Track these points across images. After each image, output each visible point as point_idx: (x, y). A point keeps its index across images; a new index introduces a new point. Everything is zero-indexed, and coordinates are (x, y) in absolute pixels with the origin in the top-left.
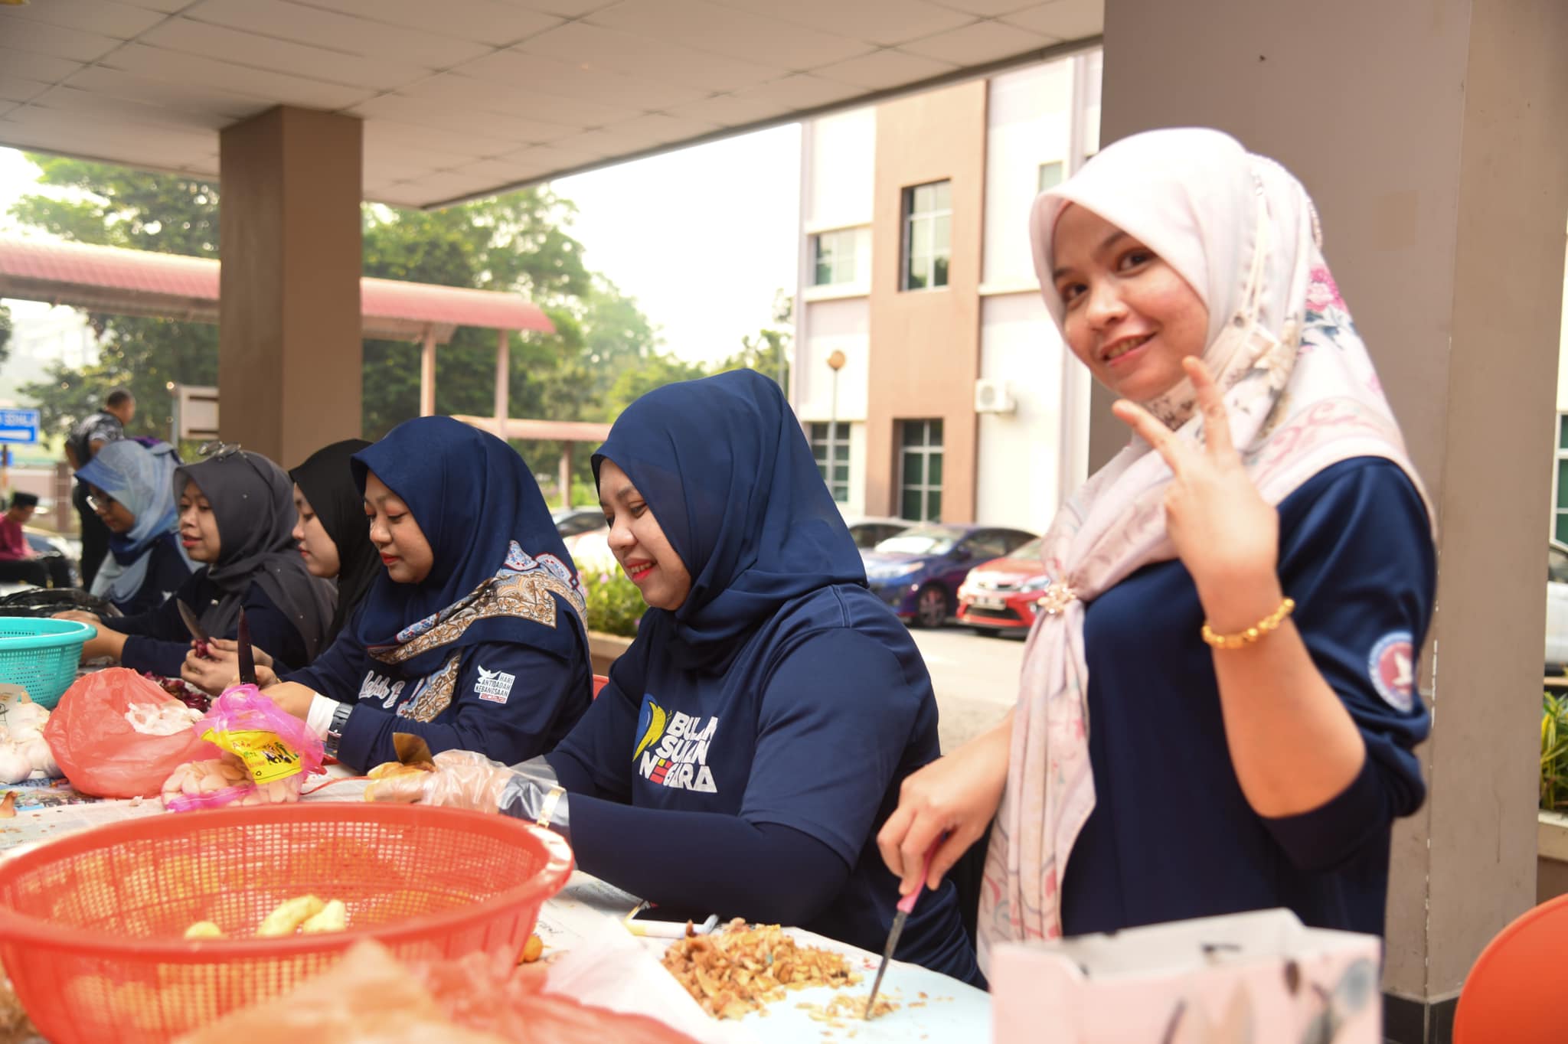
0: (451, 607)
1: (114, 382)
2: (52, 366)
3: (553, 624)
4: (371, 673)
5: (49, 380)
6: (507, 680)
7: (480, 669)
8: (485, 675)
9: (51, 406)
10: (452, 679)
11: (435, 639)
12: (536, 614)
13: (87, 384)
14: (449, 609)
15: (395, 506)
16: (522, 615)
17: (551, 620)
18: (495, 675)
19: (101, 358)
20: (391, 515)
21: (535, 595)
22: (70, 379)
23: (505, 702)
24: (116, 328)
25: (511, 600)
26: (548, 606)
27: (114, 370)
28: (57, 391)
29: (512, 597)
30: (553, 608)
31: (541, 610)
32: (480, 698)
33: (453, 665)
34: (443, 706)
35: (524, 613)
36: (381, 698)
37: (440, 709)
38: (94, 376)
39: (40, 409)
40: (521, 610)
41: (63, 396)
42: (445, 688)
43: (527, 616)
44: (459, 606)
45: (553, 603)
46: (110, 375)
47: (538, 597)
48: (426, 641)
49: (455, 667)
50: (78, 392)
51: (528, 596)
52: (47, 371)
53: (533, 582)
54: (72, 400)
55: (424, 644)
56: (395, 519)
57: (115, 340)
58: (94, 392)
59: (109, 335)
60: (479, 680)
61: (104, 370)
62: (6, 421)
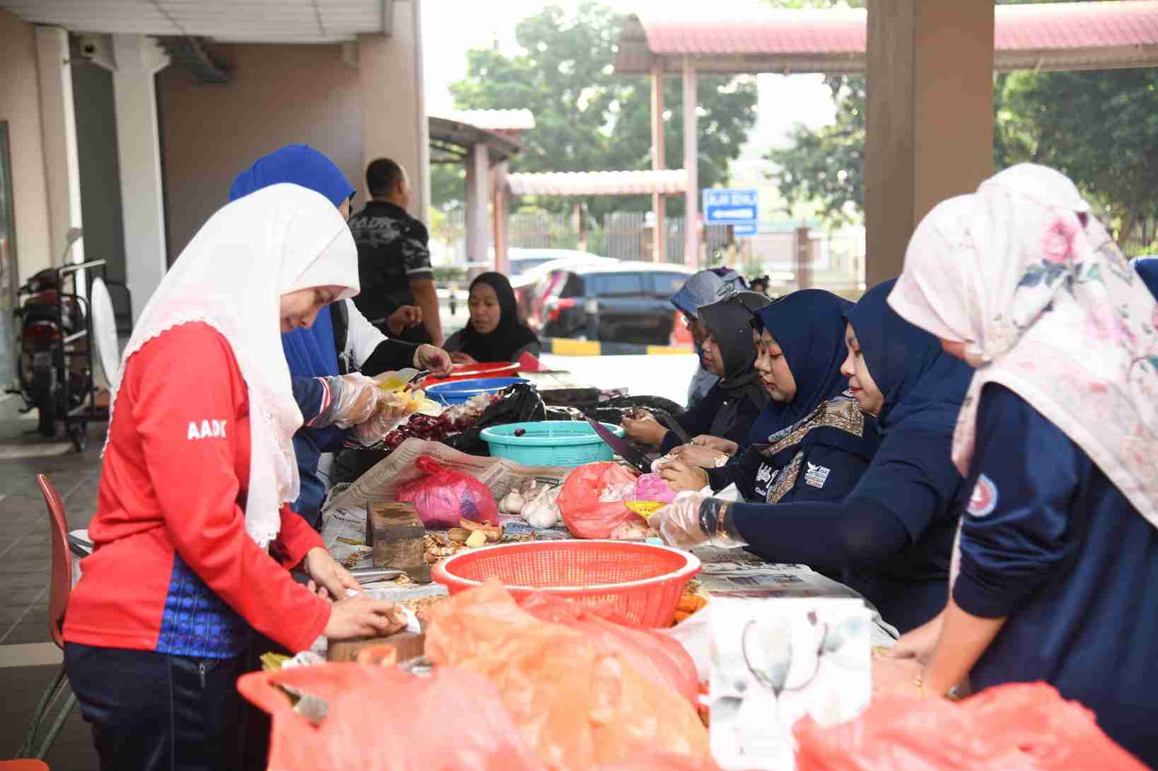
0: (801, 421)
1: (849, 142)
2: (793, 129)
3: (860, 435)
4: (763, 464)
5: (790, 144)
6: (825, 472)
7: (809, 463)
8: (812, 467)
9: (792, 171)
10: (796, 470)
11: (790, 440)
12: (849, 427)
13: (825, 146)
14: (799, 423)
15: (776, 349)
16: (838, 426)
17: (860, 432)
18: (817, 468)
19: (838, 117)
20: (773, 354)
21: (851, 414)
22: (809, 142)
23: (821, 487)
24: (850, 84)
25: (832, 416)
26: (859, 422)
27: (849, 128)
28: (797, 154)
29: (833, 414)
30: (863, 424)
31: (854, 425)
32: (807, 483)
33: (796, 461)
34: (789, 488)
35: (840, 425)
36: (766, 481)
37: (787, 490)
38: (831, 136)
39: (781, 175)
40: (838, 423)
41: (802, 160)
42: (791, 476)
43: (842, 428)
44: (806, 420)
45: (863, 420)
46: (846, 134)
47: (853, 415)
48: (785, 442)
49: (798, 462)
50: (817, 154)
51: (846, 414)
52: (788, 135)
53: (852, 405)
54: (810, 164)
55: (784, 444)
56: (774, 357)
57: (849, 98)
58: (829, 154)
59: (845, 91)
60: (809, 471)
61: (841, 128)
62: (733, 201)
